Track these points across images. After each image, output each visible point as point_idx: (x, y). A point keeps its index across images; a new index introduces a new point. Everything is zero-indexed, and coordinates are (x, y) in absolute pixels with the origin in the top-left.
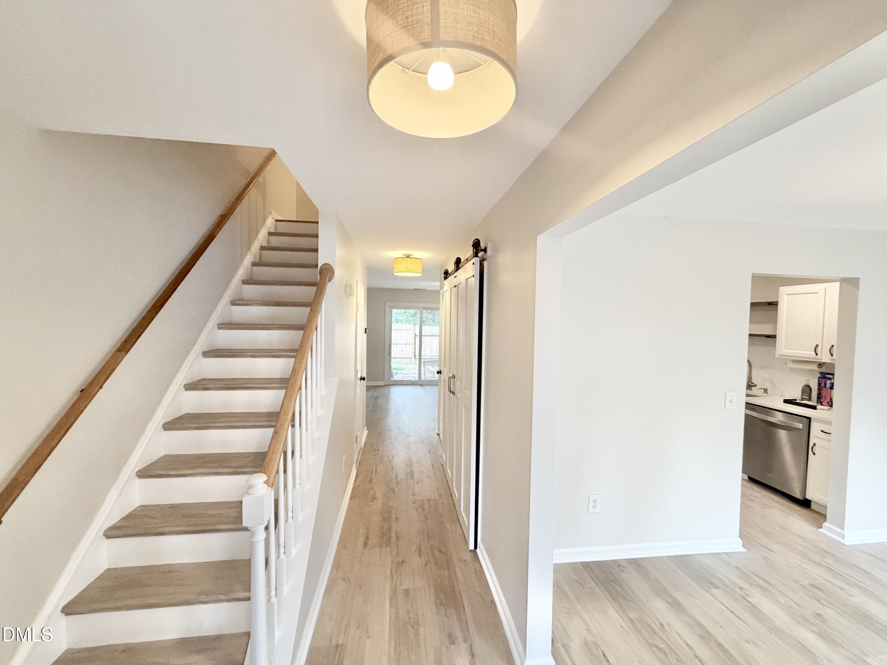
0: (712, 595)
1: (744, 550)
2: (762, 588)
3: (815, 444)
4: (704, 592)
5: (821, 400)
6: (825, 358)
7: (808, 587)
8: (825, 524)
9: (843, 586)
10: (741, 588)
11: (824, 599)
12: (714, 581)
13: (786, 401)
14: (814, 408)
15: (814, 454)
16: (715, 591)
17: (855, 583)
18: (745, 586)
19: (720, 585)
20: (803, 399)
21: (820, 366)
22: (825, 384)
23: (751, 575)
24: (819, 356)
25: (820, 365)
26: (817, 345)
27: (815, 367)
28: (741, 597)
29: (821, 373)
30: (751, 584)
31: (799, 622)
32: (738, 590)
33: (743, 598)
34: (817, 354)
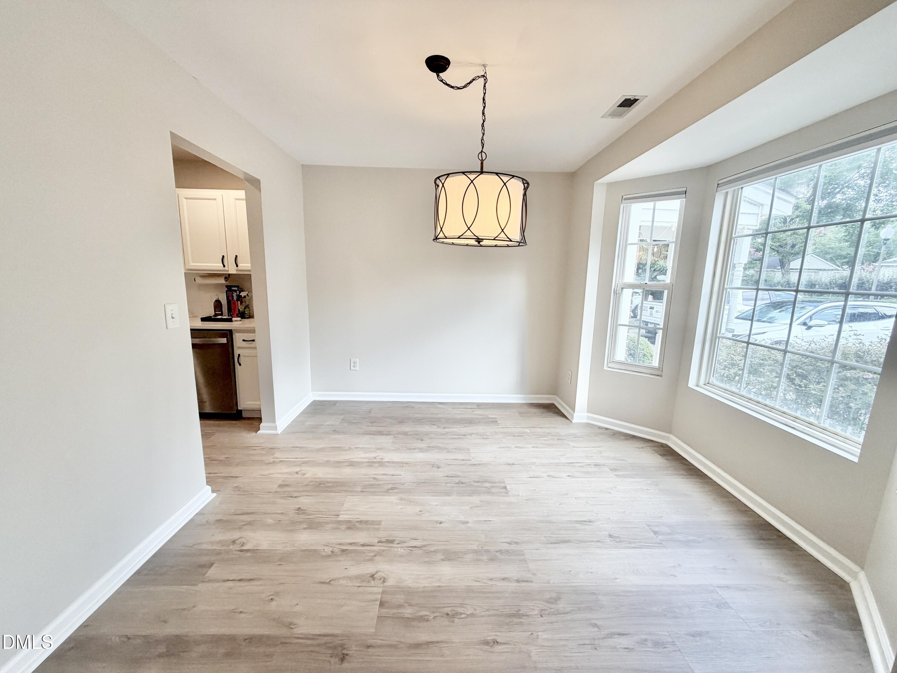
0: (210, 581)
1: (215, 495)
2: (249, 523)
3: (239, 355)
4: (201, 587)
5: (231, 314)
6: (232, 270)
7: (279, 490)
8: (262, 425)
9: (297, 469)
10: (234, 542)
11: (294, 491)
12: (204, 559)
13: (203, 320)
14: (230, 320)
15: (240, 365)
16: (212, 572)
17: (300, 461)
18: (235, 535)
19: (213, 558)
20: (216, 315)
21: (226, 280)
22: (233, 297)
23: (236, 517)
24: (226, 268)
25: (228, 277)
26: (223, 256)
27: (222, 281)
28: (239, 553)
29: (227, 286)
30: (240, 528)
31: (291, 531)
32: (231, 547)
33: (241, 551)
34: (224, 266)
